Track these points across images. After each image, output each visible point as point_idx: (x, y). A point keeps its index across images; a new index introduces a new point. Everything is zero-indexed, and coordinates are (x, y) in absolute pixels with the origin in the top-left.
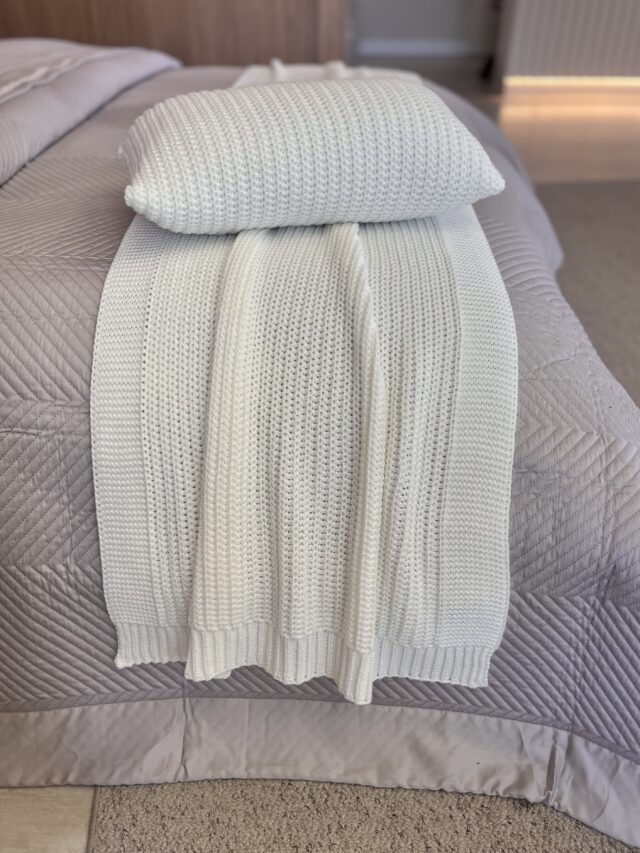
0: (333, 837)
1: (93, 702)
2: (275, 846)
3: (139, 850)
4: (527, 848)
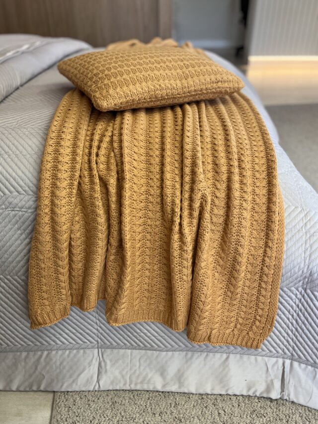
0: (172, 409)
1: (53, 349)
2: (144, 414)
3: (77, 417)
4: (268, 413)
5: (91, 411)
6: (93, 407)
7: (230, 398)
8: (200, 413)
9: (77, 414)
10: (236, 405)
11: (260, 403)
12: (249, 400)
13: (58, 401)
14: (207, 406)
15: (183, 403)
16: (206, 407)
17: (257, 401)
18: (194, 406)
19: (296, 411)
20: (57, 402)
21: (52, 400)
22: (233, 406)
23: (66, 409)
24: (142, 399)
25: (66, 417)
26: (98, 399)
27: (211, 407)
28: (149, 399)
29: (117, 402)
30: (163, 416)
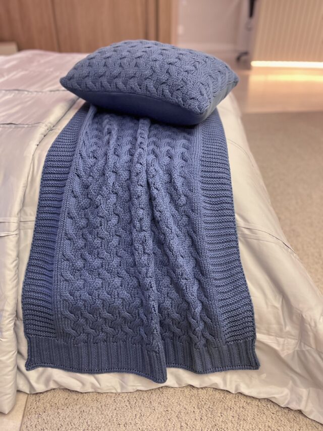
0: (137, 420)
2: (109, 424)
3: (46, 424)
4: (229, 428)
5: (60, 418)
6: (62, 415)
7: (194, 412)
8: (163, 425)
9: (46, 421)
10: (198, 418)
11: (222, 418)
12: (212, 414)
13: (30, 408)
14: (171, 418)
15: (148, 414)
16: (169, 419)
17: (219, 415)
18: (158, 418)
19: (256, 427)
20: (28, 409)
21: (24, 406)
22: (196, 419)
23: (37, 416)
24: (109, 409)
25: (35, 423)
26: (68, 408)
27: (175, 420)
28: (116, 409)
29: (85, 411)
30: (127, 427)
